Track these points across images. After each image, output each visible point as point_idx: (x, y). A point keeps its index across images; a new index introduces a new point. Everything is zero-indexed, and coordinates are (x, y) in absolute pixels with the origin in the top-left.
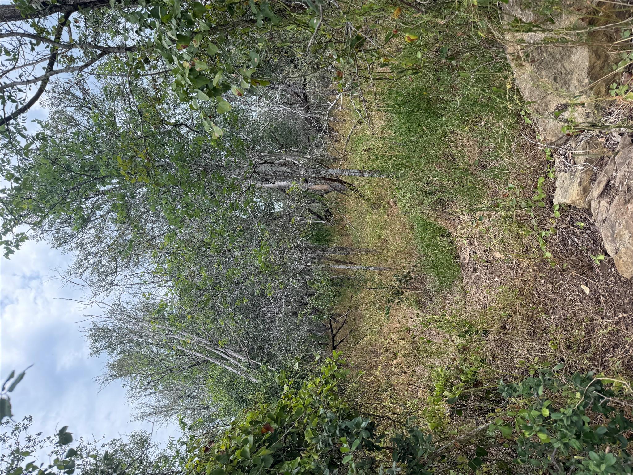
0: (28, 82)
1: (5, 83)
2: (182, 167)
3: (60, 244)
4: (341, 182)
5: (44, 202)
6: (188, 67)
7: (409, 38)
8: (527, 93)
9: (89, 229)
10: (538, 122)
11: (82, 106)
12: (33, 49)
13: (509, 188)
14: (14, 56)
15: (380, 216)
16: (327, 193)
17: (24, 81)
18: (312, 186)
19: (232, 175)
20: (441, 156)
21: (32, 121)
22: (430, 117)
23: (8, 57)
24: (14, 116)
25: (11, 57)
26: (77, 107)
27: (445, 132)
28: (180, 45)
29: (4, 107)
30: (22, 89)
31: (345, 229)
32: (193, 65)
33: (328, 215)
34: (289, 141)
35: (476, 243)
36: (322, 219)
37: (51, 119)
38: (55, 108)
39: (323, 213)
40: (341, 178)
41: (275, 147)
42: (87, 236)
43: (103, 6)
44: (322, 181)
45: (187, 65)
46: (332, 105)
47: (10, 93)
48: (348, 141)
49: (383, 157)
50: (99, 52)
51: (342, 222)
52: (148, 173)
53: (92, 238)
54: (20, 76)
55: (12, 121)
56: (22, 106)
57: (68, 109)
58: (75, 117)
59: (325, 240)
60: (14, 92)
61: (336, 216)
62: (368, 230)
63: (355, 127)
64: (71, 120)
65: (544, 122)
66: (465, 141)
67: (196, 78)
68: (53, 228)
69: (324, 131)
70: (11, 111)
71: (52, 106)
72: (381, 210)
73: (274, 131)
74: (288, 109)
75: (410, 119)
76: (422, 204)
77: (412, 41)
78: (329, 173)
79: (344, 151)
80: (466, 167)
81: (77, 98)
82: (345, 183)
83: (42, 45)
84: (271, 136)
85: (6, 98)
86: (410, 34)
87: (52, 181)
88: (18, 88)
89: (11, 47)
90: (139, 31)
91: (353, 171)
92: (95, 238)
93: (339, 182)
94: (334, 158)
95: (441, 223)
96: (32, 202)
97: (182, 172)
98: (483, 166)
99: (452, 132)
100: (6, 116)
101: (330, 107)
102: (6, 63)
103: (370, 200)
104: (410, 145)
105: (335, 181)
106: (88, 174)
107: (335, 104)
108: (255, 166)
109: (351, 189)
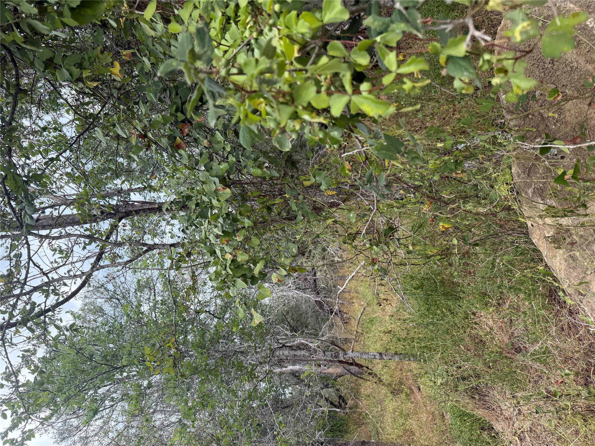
0: (75, 276)
1: (52, 278)
2: (202, 353)
3: (64, 439)
4: (357, 365)
5: (60, 394)
6: (230, 258)
7: (443, 227)
8: (563, 274)
9: (96, 420)
10: (582, 302)
11: (111, 298)
12: (84, 248)
13: (566, 375)
14: (66, 255)
15: (402, 403)
16: (340, 376)
17: (71, 276)
18: (325, 369)
19: (250, 360)
20: (467, 339)
21: (66, 312)
22: (449, 300)
23: (61, 256)
24: (53, 308)
25: (64, 255)
26: (107, 298)
27: (468, 314)
28: (224, 239)
29: (46, 300)
30: (67, 283)
31: (361, 418)
32: (235, 256)
33: (341, 401)
34: (299, 323)
35: (528, 439)
36: (336, 406)
37: (82, 310)
38: (87, 300)
39: (336, 400)
40: (357, 361)
41: (287, 329)
42: (92, 428)
43: (151, 213)
44: (337, 364)
45: (229, 257)
46: (342, 289)
47: (55, 287)
48: (358, 323)
49: (405, 340)
50: (145, 248)
51: (358, 410)
52: (175, 364)
53: (97, 430)
54: (68, 272)
55: (50, 313)
56: (63, 299)
57: (99, 300)
58: (104, 308)
59: (340, 431)
60: (59, 286)
61: (350, 402)
62: (388, 418)
63: (364, 309)
64: (100, 311)
65: (589, 302)
66: (491, 323)
67: (236, 268)
68: (60, 420)
69: (335, 313)
70: (52, 304)
71: (85, 298)
72: (403, 396)
73: (285, 314)
74: (300, 293)
75: (428, 301)
76: (457, 391)
77: (446, 229)
78: (347, 356)
79: (355, 332)
80: (499, 350)
81: (108, 291)
82: (362, 366)
83: (94, 245)
84: (282, 319)
85: (51, 291)
86: (444, 223)
87: (73, 372)
88: (64, 282)
89: (65, 247)
90: (185, 229)
91: (372, 354)
92: (100, 430)
93: (356, 365)
94: (346, 339)
95: (480, 413)
96: (49, 394)
97: (201, 359)
98: (516, 349)
99: (474, 314)
100: (47, 308)
101: (340, 291)
102: (59, 260)
103: (390, 385)
104: (431, 327)
105: (351, 364)
106: (109, 363)
107: (344, 288)
108: (273, 351)
109: (369, 374)
